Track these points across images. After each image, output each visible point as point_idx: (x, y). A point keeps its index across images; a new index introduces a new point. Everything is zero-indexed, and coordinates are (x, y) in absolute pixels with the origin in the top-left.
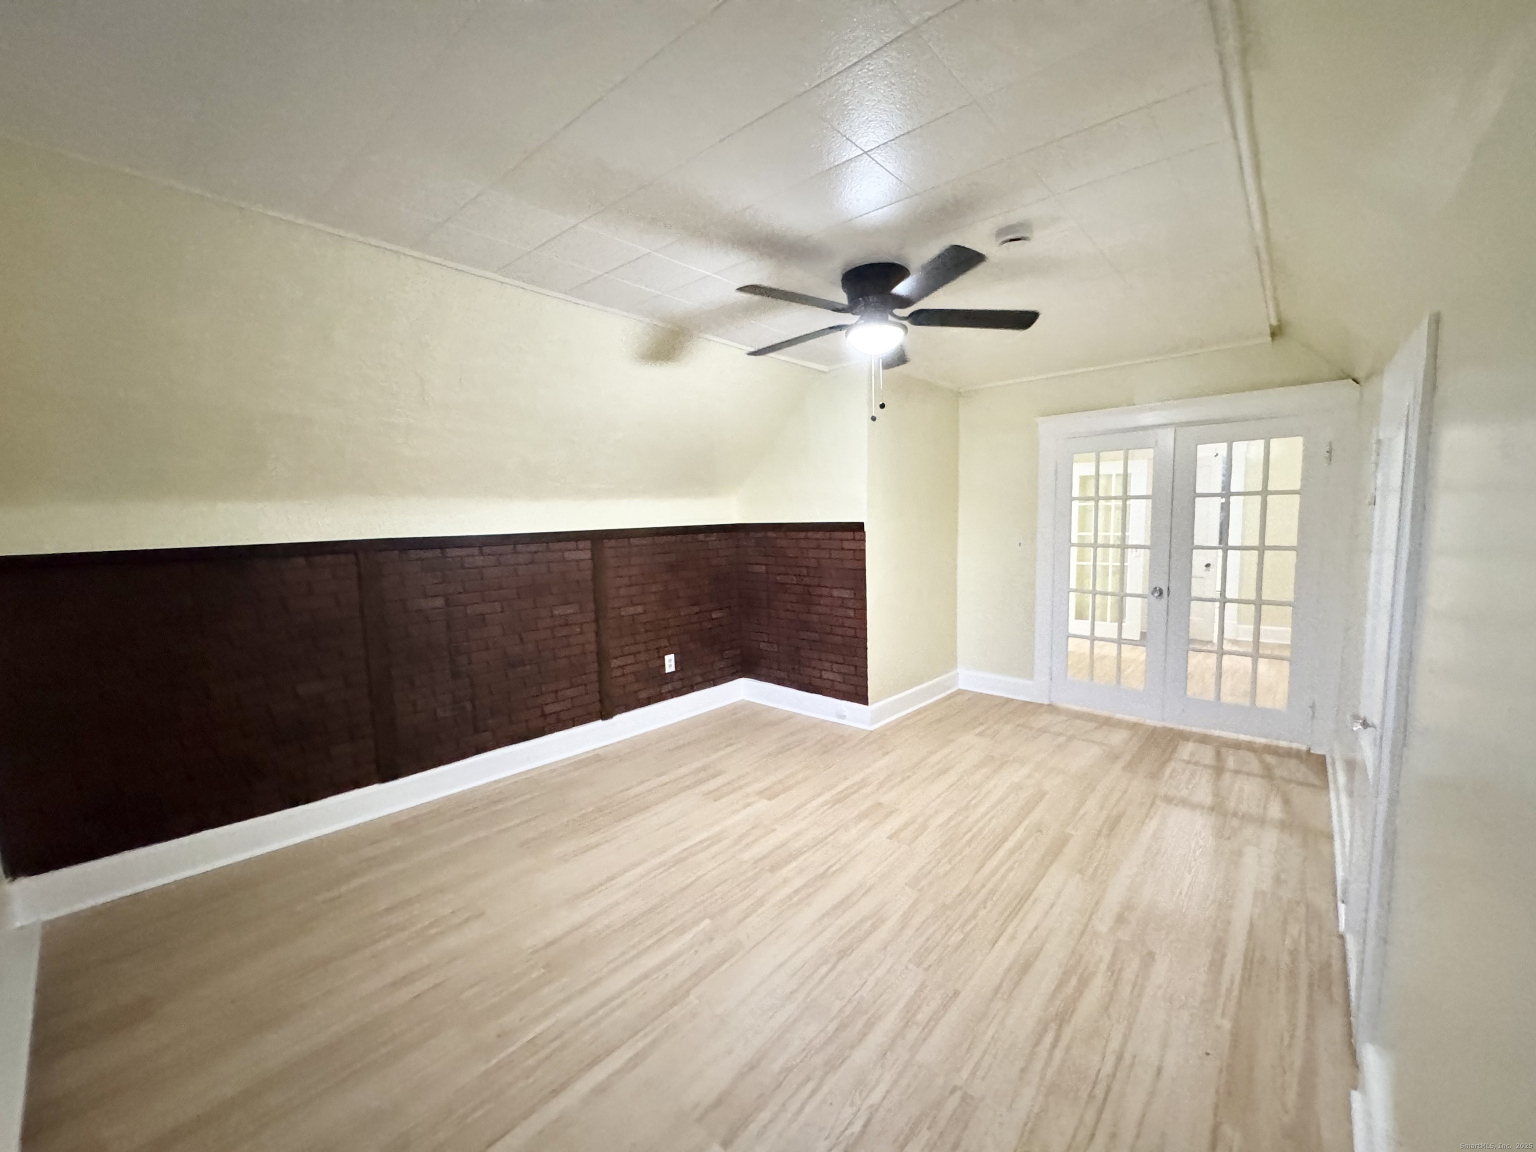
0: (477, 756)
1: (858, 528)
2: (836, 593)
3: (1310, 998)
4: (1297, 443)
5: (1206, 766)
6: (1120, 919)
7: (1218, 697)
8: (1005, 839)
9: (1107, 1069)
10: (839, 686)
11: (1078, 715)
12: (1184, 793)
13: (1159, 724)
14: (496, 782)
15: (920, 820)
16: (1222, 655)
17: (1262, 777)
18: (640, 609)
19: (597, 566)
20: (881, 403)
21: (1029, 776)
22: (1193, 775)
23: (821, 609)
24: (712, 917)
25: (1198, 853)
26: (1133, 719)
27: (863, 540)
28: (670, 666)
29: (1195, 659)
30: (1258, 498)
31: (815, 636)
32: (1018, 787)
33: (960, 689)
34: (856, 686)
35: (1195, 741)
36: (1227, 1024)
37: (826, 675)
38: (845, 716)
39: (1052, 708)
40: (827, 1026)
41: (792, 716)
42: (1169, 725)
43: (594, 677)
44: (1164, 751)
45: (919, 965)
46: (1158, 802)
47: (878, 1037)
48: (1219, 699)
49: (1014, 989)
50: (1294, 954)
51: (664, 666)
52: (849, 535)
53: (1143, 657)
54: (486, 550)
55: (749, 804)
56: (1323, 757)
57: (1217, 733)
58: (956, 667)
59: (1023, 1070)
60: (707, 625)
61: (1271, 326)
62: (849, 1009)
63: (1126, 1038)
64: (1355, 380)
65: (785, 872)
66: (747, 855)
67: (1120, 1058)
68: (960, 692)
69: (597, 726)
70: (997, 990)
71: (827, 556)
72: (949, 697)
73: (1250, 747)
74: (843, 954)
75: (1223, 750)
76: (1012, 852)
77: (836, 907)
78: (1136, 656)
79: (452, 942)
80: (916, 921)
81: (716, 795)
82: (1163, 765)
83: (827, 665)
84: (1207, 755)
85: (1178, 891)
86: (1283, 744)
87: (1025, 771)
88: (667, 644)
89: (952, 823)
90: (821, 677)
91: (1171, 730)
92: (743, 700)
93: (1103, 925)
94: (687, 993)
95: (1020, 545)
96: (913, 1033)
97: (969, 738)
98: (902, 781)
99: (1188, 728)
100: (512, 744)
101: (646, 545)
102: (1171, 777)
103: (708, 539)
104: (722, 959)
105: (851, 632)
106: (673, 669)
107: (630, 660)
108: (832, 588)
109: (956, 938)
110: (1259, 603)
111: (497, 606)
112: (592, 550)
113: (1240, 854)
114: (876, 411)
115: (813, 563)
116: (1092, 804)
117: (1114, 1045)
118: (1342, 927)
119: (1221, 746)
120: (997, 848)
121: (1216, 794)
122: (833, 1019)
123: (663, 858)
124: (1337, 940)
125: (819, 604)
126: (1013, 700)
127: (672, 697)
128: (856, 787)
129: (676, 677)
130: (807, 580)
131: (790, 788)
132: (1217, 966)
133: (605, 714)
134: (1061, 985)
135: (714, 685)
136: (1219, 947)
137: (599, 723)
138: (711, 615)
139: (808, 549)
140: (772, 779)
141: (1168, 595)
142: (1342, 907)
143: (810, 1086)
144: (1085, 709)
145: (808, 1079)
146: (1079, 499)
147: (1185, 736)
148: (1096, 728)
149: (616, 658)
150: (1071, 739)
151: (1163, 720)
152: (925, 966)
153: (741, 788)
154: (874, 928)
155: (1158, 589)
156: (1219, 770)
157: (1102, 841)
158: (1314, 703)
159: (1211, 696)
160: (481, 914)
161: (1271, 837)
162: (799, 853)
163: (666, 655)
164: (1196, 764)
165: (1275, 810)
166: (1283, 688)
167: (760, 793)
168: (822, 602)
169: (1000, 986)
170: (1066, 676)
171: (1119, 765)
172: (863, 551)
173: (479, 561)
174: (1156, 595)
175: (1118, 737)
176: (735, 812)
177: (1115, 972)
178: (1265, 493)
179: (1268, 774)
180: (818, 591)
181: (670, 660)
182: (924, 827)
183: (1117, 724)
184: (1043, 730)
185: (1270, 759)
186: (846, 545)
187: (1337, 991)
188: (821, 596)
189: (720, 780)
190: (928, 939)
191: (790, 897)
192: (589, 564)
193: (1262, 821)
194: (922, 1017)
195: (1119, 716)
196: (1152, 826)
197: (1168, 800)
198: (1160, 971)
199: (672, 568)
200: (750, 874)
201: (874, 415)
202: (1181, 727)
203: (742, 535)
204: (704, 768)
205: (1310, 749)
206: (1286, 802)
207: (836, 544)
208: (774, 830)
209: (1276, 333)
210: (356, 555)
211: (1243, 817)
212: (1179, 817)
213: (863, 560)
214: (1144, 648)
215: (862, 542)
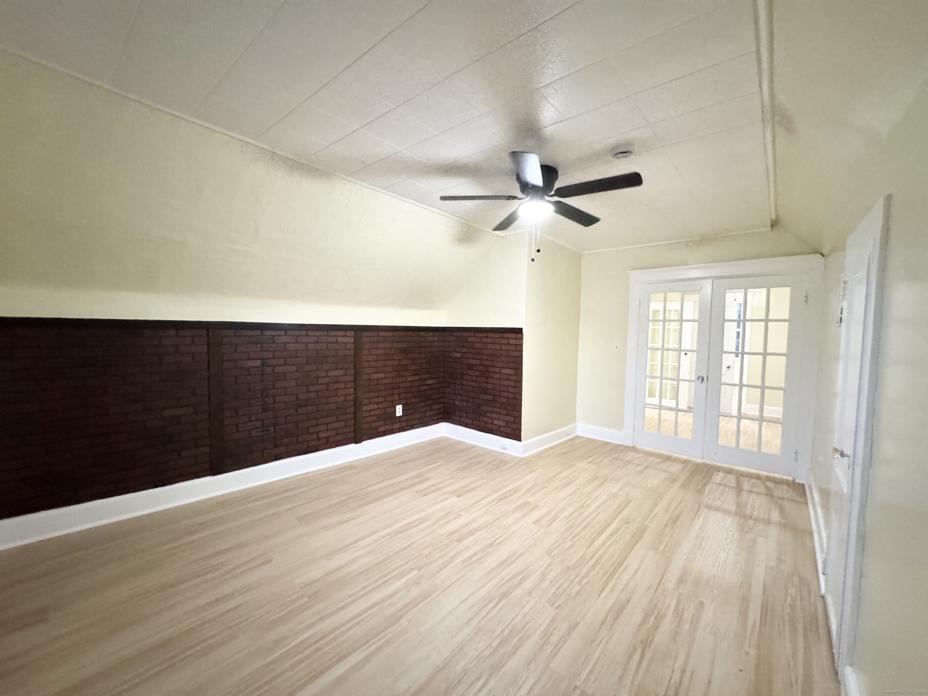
0: (275, 462)
1: (519, 331)
2: (504, 371)
3: (805, 636)
4: (787, 291)
5: (732, 488)
6: (681, 581)
7: (738, 446)
8: (607, 527)
9: (676, 678)
10: (502, 429)
11: (651, 454)
12: (718, 503)
13: (701, 461)
14: (286, 479)
15: (553, 513)
16: (740, 419)
17: (766, 495)
18: (382, 375)
19: (357, 348)
20: (538, 249)
21: (621, 489)
22: (722, 494)
23: (495, 381)
24: (419, 569)
25: (729, 540)
26: (684, 457)
27: (522, 339)
28: (399, 412)
29: (723, 422)
30: (763, 324)
31: (489, 397)
32: (614, 496)
33: (577, 435)
34: (514, 429)
35: (723, 472)
36: (753, 652)
37: (495, 422)
38: (507, 448)
39: (634, 449)
40: (491, 643)
41: (472, 447)
42: (708, 462)
43: (352, 416)
44: (704, 478)
45: (552, 605)
46: (702, 508)
47: (525, 651)
48: (738, 447)
49: (614, 623)
50: (793, 607)
51: (395, 412)
52: (513, 336)
53: (691, 421)
54: (289, 333)
55: (445, 499)
56: (803, 485)
57: (736, 468)
58: (575, 421)
59: (621, 677)
60: (424, 388)
61: (771, 219)
62: (507, 632)
63: (688, 657)
64: (821, 254)
65: (467, 542)
66: (442, 531)
67: (683, 672)
68: (577, 437)
69: (352, 447)
70: (603, 623)
71: (499, 348)
72: (572, 440)
73: (758, 477)
74: (504, 596)
75: (741, 478)
76: (611, 535)
77: (500, 565)
78: (687, 420)
79: (250, 578)
80: (550, 577)
81: (425, 493)
82: (705, 485)
83: (497, 416)
84: (731, 480)
85: (717, 564)
86: (778, 476)
87: (619, 485)
88: (398, 398)
89: (573, 516)
90: (492, 423)
91: (708, 465)
92: (443, 436)
93: (670, 583)
94: (401, 618)
95: (617, 347)
96: (549, 649)
97: (583, 464)
98: (541, 489)
99: (718, 464)
100: (297, 455)
101: (389, 336)
102: (710, 492)
103: (426, 335)
104: (425, 596)
105: (512, 396)
106: (401, 414)
107: (375, 407)
108: (501, 368)
109: (577, 588)
110: (763, 388)
111: (294, 368)
112: (355, 337)
113: (754, 541)
114: (534, 255)
115: (491, 352)
116: (660, 508)
117: (680, 662)
118: (823, 591)
119: (740, 475)
120: (601, 532)
121: (738, 505)
122: (496, 638)
123: (388, 531)
124: (819, 600)
125: (493, 378)
126: (609, 443)
127: (399, 432)
128: (512, 492)
129: (403, 419)
130: (486, 363)
131: (472, 490)
132: (744, 614)
133: (357, 440)
134: (645, 620)
135: (426, 426)
136: (745, 601)
137: (353, 446)
138: (426, 382)
139: (487, 343)
140: (461, 483)
141: (707, 381)
142: (822, 578)
143: (481, 682)
144: (654, 450)
145: (479, 678)
146: (652, 321)
147: (718, 469)
148: (662, 462)
149: (365, 405)
150: (647, 467)
151: (703, 459)
152: (556, 605)
153: (440, 489)
154: (523, 580)
155: (701, 377)
156: (739, 489)
157: (667, 530)
158: (797, 451)
159: (733, 444)
160: (270, 561)
161: (774, 532)
162: (477, 530)
163: (397, 405)
164: (725, 486)
165: (775, 516)
166: (778, 441)
167: (453, 492)
168: (495, 377)
169: (606, 619)
170: (643, 429)
171: (677, 485)
172: (521, 345)
173: (285, 339)
174: (700, 380)
175: (676, 468)
176: (437, 503)
177: (679, 614)
178: (767, 320)
179: (769, 493)
180: (493, 369)
181: (399, 409)
182: (555, 518)
183: (676, 460)
184: (629, 462)
185: (770, 485)
186: (511, 341)
187: (822, 632)
188: (494, 372)
189: (429, 483)
190: (558, 589)
191: (470, 558)
192: (352, 346)
193: (768, 522)
194: (554, 639)
195: (676, 455)
196: (699, 523)
197: (709, 507)
198: (708, 614)
199: (404, 351)
200: (444, 543)
201: (533, 258)
202: (715, 463)
203: (447, 334)
204: (419, 476)
205: (794, 480)
206: (782, 510)
207: (505, 341)
208: (460, 516)
209: (774, 224)
210: (208, 331)
211: (756, 519)
212: (715, 518)
213: (521, 351)
214: (692, 414)
215: (520, 340)
